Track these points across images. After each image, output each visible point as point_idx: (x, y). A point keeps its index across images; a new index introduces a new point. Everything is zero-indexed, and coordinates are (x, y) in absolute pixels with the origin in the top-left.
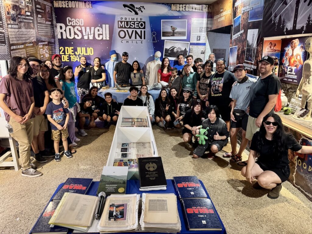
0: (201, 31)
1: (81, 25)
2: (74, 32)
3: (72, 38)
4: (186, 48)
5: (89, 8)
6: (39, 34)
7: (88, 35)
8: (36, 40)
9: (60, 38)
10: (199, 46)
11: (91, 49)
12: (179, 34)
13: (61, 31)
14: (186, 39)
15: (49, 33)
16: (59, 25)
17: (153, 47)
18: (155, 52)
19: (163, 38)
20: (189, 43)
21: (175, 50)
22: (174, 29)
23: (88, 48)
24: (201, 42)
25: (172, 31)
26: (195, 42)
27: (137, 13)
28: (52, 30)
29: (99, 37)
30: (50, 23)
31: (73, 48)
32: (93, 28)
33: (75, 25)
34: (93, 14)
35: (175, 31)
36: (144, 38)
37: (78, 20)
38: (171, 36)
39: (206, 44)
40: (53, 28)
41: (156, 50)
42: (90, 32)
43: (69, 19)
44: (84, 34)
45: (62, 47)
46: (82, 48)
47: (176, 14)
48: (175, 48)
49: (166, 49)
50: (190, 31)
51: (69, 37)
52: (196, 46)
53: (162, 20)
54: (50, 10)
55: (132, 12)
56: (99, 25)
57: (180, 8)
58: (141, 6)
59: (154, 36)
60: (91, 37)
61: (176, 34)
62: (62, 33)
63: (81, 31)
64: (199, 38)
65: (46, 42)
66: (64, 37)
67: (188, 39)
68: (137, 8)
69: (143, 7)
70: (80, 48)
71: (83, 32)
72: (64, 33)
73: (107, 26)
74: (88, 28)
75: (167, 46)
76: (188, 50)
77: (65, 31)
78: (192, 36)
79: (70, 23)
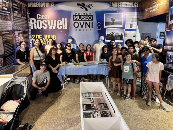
0: (133, 21)
1: (47, 19)
2: (42, 24)
3: (41, 28)
4: (122, 33)
5: (53, 7)
6: (15, 25)
7: (52, 26)
8: (12, 30)
9: (33, 28)
10: (132, 32)
11: (54, 36)
12: (117, 23)
13: (33, 23)
14: (122, 26)
15: (24, 25)
16: (31, 19)
17: (98, 33)
18: (100, 37)
19: (105, 27)
20: (124, 29)
21: (114, 35)
22: (113, 20)
23: (52, 35)
24: (133, 28)
25: (112, 21)
26: (129, 28)
27: (86, 10)
28: (26, 23)
29: (60, 27)
30: (25, 18)
31: (41, 35)
32: (55, 21)
33: (43, 19)
34: (55, 11)
35: (114, 21)
36: (92, 27)
37: (45, 15)
38: (112, 25)
39: (137, 30)
40: (27, 21)
41: (100, 35)
42: (54, 24)
43: (38, 15)
44: (49, 25)
45: (34, 35)
46: (48, 35)
47: (115, 9)
48: (114, 34)
49: (108, 35)
50: (125, 21)
51: (38, 28)
52: (129, 31)
53: (105, 14)
54: (25, 9)
55: (83, 9)
56: (60, 19)
57: (118, 5)
58: (90, 5)
59: (99, 25)
60: (54, 28)
61: (115, 23)
62: (33, 25)
63: (47, 23)
64: (131, 26)
65: (21, 31)
66: (35, 28)
67: (124, 27)
68: (87, 6)
69: (91, 5)
70: (46, 35)
71: (49, 24)
72: (35, 25)
73: (66, 19)
74: (52, 22)
75: (108, 32)
76: (123, 34)
77: (36, 23)
78: (126, 25)
79: (40, 18)
